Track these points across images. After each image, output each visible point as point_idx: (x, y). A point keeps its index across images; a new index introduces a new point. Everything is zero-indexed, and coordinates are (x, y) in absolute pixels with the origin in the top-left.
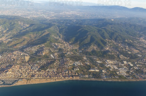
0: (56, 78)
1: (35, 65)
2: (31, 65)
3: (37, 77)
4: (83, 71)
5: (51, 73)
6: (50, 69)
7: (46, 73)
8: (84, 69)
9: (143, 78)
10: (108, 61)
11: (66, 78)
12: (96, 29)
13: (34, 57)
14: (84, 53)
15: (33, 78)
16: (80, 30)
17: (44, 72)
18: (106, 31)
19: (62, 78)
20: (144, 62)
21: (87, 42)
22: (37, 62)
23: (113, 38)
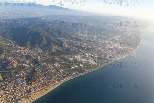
0: (53, 84)
1: (17, 80)
2: (14, 82)
3: (34, 91)
4: (67, 70)
5: (44, 82)
6: (39, 79)
7: (39, 83)
8: (66, 69)
9: (106, 62)
10: (76, 56)
11: (61, 81)
12: (42, 29)
13: (6, 72)
14: (52, 55)
15: (31, 94)
16: (29, 32)
17: (36, 84)
18: (53, 30)
19: (58, 82)
20: (97, 51)
21: (45, 44)
22: (16, 77)
23: (62, 36)
